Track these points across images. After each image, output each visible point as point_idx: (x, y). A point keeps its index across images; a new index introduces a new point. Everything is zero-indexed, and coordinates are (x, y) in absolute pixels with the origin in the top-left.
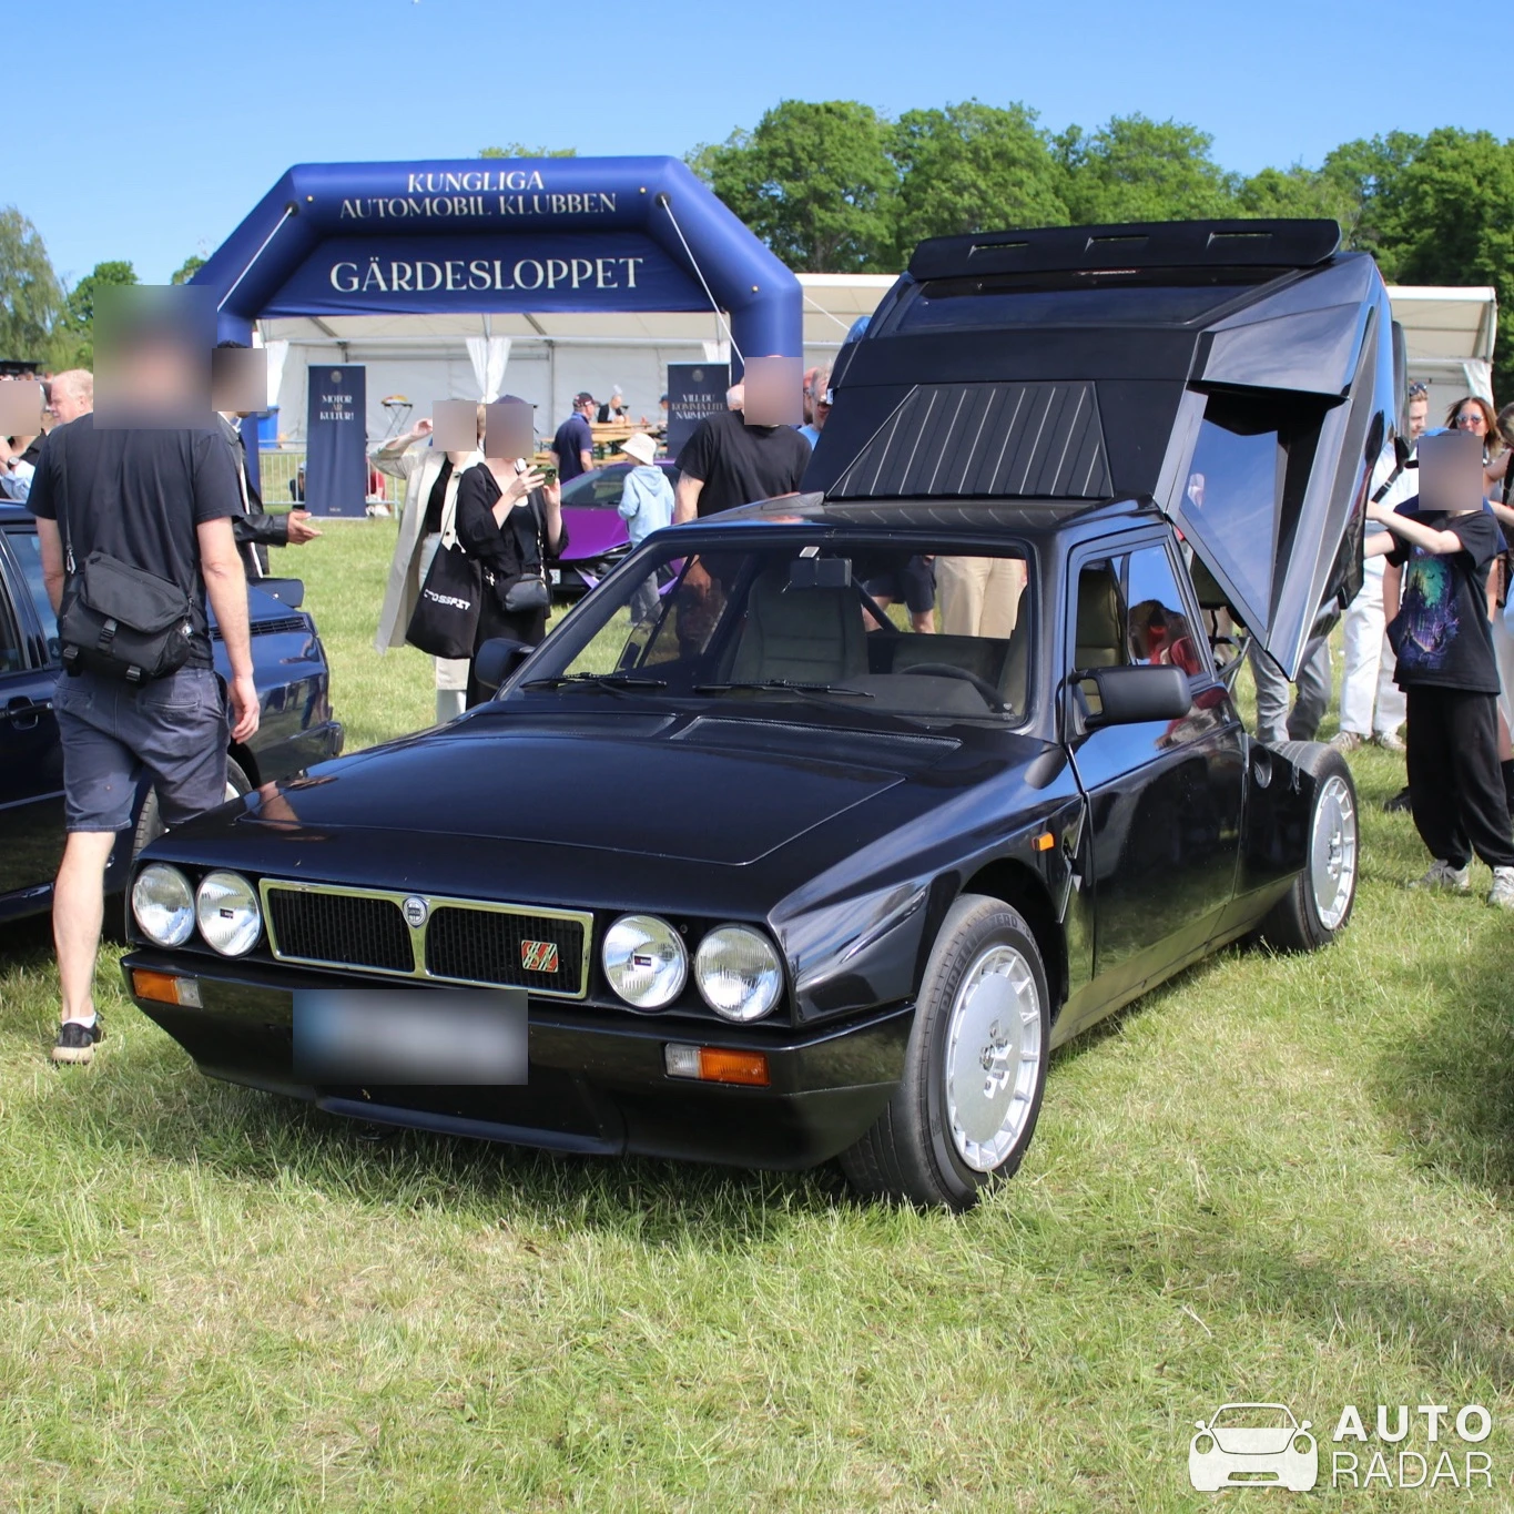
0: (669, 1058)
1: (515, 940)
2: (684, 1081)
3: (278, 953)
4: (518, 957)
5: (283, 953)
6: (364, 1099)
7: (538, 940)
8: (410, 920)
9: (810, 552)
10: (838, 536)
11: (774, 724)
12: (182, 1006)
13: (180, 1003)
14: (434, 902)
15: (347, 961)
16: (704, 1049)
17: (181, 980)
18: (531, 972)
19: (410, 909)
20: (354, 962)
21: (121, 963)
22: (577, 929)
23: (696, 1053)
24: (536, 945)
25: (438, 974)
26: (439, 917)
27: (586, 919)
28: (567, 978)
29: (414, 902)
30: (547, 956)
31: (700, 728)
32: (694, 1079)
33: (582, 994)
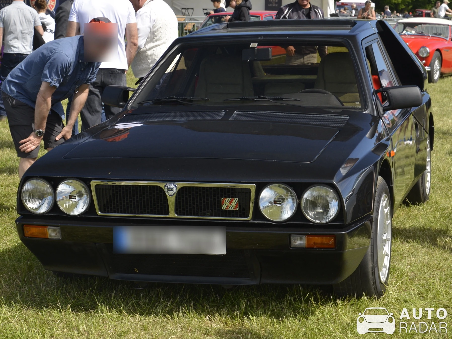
0: (292, 241)
1: (218, 198)
2: (299, 249)
3: (100, 212)
4: (220, 204)
5: (102, 212)
6: (135, 273)
7: (229, 197)
8: (168, 193)
9: (254, 45)
10: (265, 38)
11: (269, 113)
12: (50, 239)
13: (49, 237)
14: (180, 185)
15: (135, 213)
16: (307, 235)
17: (49, 227)
18: (226, 211)
19: (168, 188)
20: (138, 213)
21: (16, 222)
22: (248, 191)
23: (305, 238)
24: (228, 199)
25: (180, 215)
26: (181, 191)
27: (252, 187)
28: (243, 211)
29: (171, 185)
30: (234, 204)
31: (238, 115)
32: (303, 248)
33: (249, 218)
